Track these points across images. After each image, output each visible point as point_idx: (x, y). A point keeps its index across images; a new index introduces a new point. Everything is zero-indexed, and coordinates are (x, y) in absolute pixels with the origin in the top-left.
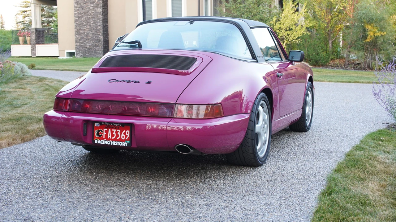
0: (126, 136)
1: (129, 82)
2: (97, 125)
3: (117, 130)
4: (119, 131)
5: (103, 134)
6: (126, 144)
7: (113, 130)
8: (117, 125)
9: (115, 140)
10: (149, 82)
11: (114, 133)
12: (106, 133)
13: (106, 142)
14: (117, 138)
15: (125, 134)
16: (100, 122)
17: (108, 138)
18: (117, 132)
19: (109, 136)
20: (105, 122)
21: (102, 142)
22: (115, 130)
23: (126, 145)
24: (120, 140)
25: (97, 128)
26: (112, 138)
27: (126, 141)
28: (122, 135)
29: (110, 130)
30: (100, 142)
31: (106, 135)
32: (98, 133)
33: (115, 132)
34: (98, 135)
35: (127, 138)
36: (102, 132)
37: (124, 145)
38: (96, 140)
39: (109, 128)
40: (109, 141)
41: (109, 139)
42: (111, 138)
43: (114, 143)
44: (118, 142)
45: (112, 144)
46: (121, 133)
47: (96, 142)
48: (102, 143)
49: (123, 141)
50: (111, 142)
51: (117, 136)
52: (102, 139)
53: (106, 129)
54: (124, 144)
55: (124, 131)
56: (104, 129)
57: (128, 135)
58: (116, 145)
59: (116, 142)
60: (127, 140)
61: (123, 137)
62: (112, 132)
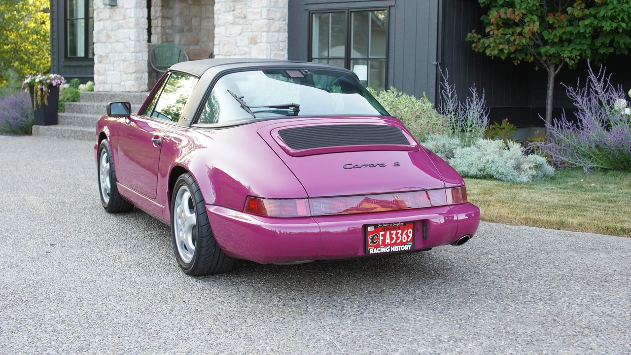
0: (408, 237)
1: (372, 166)
2: (370, 229)
3: (398, 231)
4: (400, 231)
5: (379, 239)
6: (410, 246)
7: (392, 232)
8: (398, 224)
9: (395, 244)
10: (397, 165)
11: (394, 236)
12: (382, 238)
13: (384, 250)
14: (398, 242)
15: (406, 234)
16: (376, 226)
17: (386, 243)
18: (397, 234)
19: (388, 241)
20: (382, 224)
21: (379, 250)
22: (394, 232)
23: (410, 249)
24: (402, 243)
25: (372, 232)
26: (391, 242)
27: (407, 243)
28: (404, 236)
29: (388, 233)
30: (376, 251)
31: (384, 241)
32: (372, 239)
33: (394, 234)
34: (373, 242)
35: (409, 240)
36: (378, 237)
37: (407, 249)
38: (371, 249)
39: (387, 230)
40: (388, 248)
41: (388, 245)
42: (389, 243)
43: (395, 249)
44: (400, 247)
45: (392, 251)
46: (402, 234)
47: (371, 252)
48: (379, 252)
49: (405, 244)
50: (390, 248)
51: (398, 238)
52: (377, 246)
53: (383, 233)
54: (407, 247)
55: (406, 231)
56: (381, 233)
57: (411, 235)
58: (397, 250)
59: (397, 247)
60: (410, 241)
61: (405, 238)
62: (391, 234)
